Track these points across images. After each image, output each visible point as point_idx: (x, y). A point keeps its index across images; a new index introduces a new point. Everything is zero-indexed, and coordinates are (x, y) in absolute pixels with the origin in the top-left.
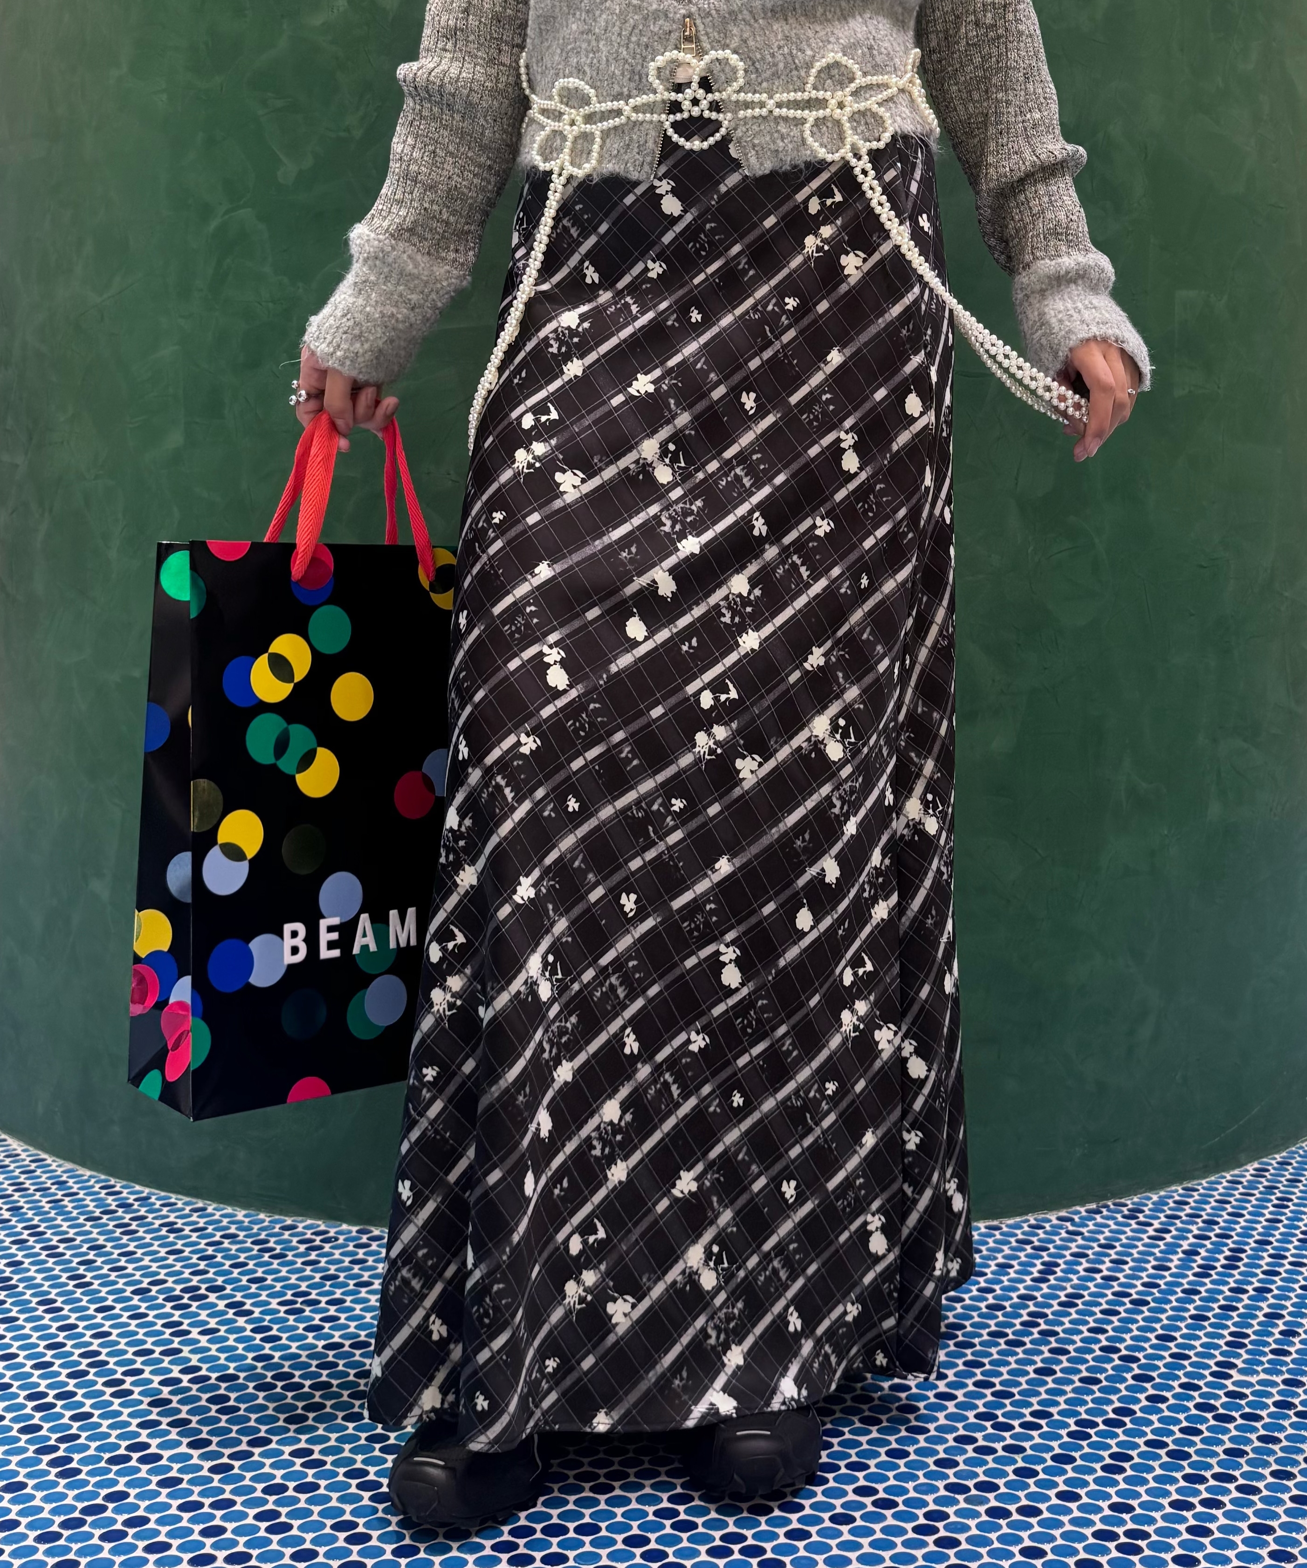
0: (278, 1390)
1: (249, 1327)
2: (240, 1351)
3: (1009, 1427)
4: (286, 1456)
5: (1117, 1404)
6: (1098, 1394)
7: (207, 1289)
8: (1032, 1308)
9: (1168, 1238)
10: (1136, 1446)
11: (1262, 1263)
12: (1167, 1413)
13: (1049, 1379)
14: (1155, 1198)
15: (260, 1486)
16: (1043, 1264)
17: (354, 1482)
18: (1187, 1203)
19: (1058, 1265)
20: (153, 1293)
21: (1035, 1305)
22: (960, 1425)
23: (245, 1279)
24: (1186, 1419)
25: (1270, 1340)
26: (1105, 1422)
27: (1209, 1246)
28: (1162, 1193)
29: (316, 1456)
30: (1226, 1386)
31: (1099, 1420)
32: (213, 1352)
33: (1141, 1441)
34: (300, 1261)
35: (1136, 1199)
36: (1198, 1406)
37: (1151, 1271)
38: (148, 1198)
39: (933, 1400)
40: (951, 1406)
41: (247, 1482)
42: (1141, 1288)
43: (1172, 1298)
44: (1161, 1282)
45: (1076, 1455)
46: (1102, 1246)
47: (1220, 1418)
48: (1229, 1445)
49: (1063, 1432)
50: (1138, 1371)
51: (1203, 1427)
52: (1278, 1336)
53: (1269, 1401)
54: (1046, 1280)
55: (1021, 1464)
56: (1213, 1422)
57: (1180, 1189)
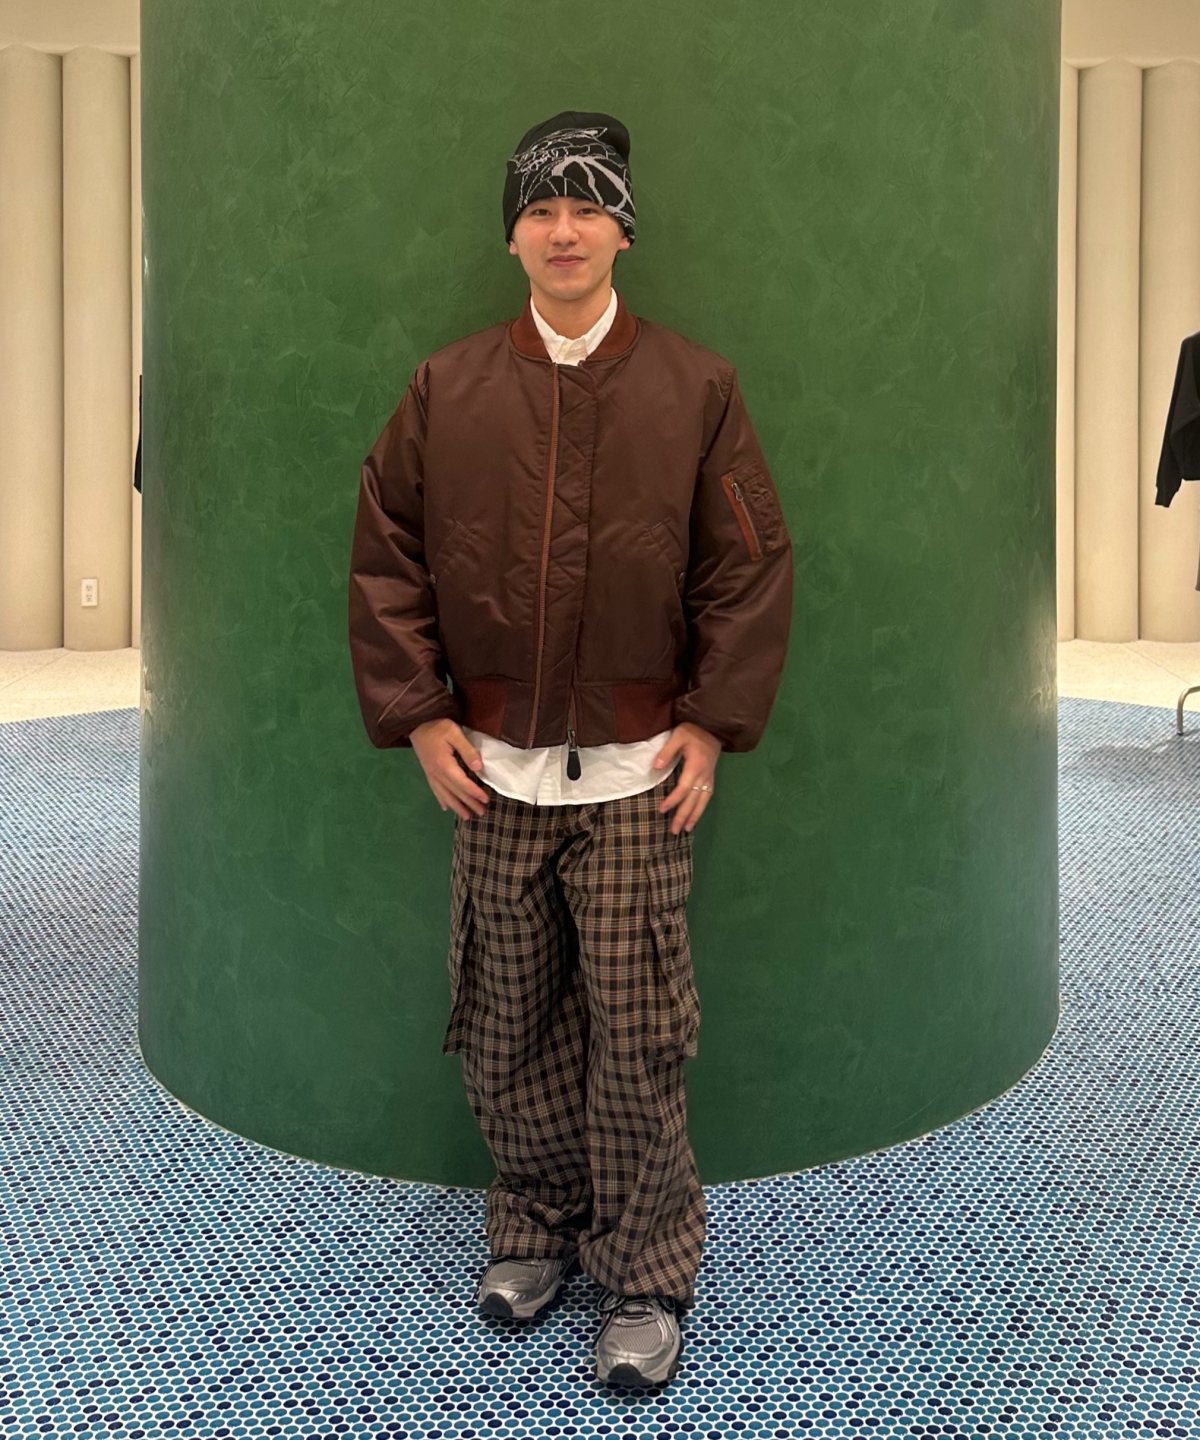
0: (332, 1295)
1: (318, 1251)
2: (312, 1268)
3: (717, 1328)
4: (334, 1339)
6: (773, 1306)
7: (296, 1223)
9: (853, 1193)
10: (781, 1342)
11: (901, 1214)
13: (749, 1295)
15: (320, 1358)
17: (368, 1357)
18: (874, 1166)
19: (781, 1213)
20: (265, 1226)
21: (759, 1243)
23: (316, 1215)
24: (814, 1324)
25: (883, 1271)
26: (771, 1326)
27: (875, 1200)
29: (350, 1339)
30: (845, 1303)
31: (767, 1324)
32: (298, 1269)
33: (784, 1338)
34: (348, 1203)
36: (824, 1316)
38: (262, 1153)
41: (314, 1356)
42: (823, 1231)
43: (839, 1239)
44: (836, 1227)
45: (747, 1347)
46: (811, 1199)
47: (833, 1324)
48: (831, 1342)
49: (745, 1331)
50: (800, 1291)
51: (821, 1330)
52: (888, 1268)
53: (864, 1313)
54: (770, 1225)
55: (716, 1352)
56: (828, 1326)
57: (875, 1155)
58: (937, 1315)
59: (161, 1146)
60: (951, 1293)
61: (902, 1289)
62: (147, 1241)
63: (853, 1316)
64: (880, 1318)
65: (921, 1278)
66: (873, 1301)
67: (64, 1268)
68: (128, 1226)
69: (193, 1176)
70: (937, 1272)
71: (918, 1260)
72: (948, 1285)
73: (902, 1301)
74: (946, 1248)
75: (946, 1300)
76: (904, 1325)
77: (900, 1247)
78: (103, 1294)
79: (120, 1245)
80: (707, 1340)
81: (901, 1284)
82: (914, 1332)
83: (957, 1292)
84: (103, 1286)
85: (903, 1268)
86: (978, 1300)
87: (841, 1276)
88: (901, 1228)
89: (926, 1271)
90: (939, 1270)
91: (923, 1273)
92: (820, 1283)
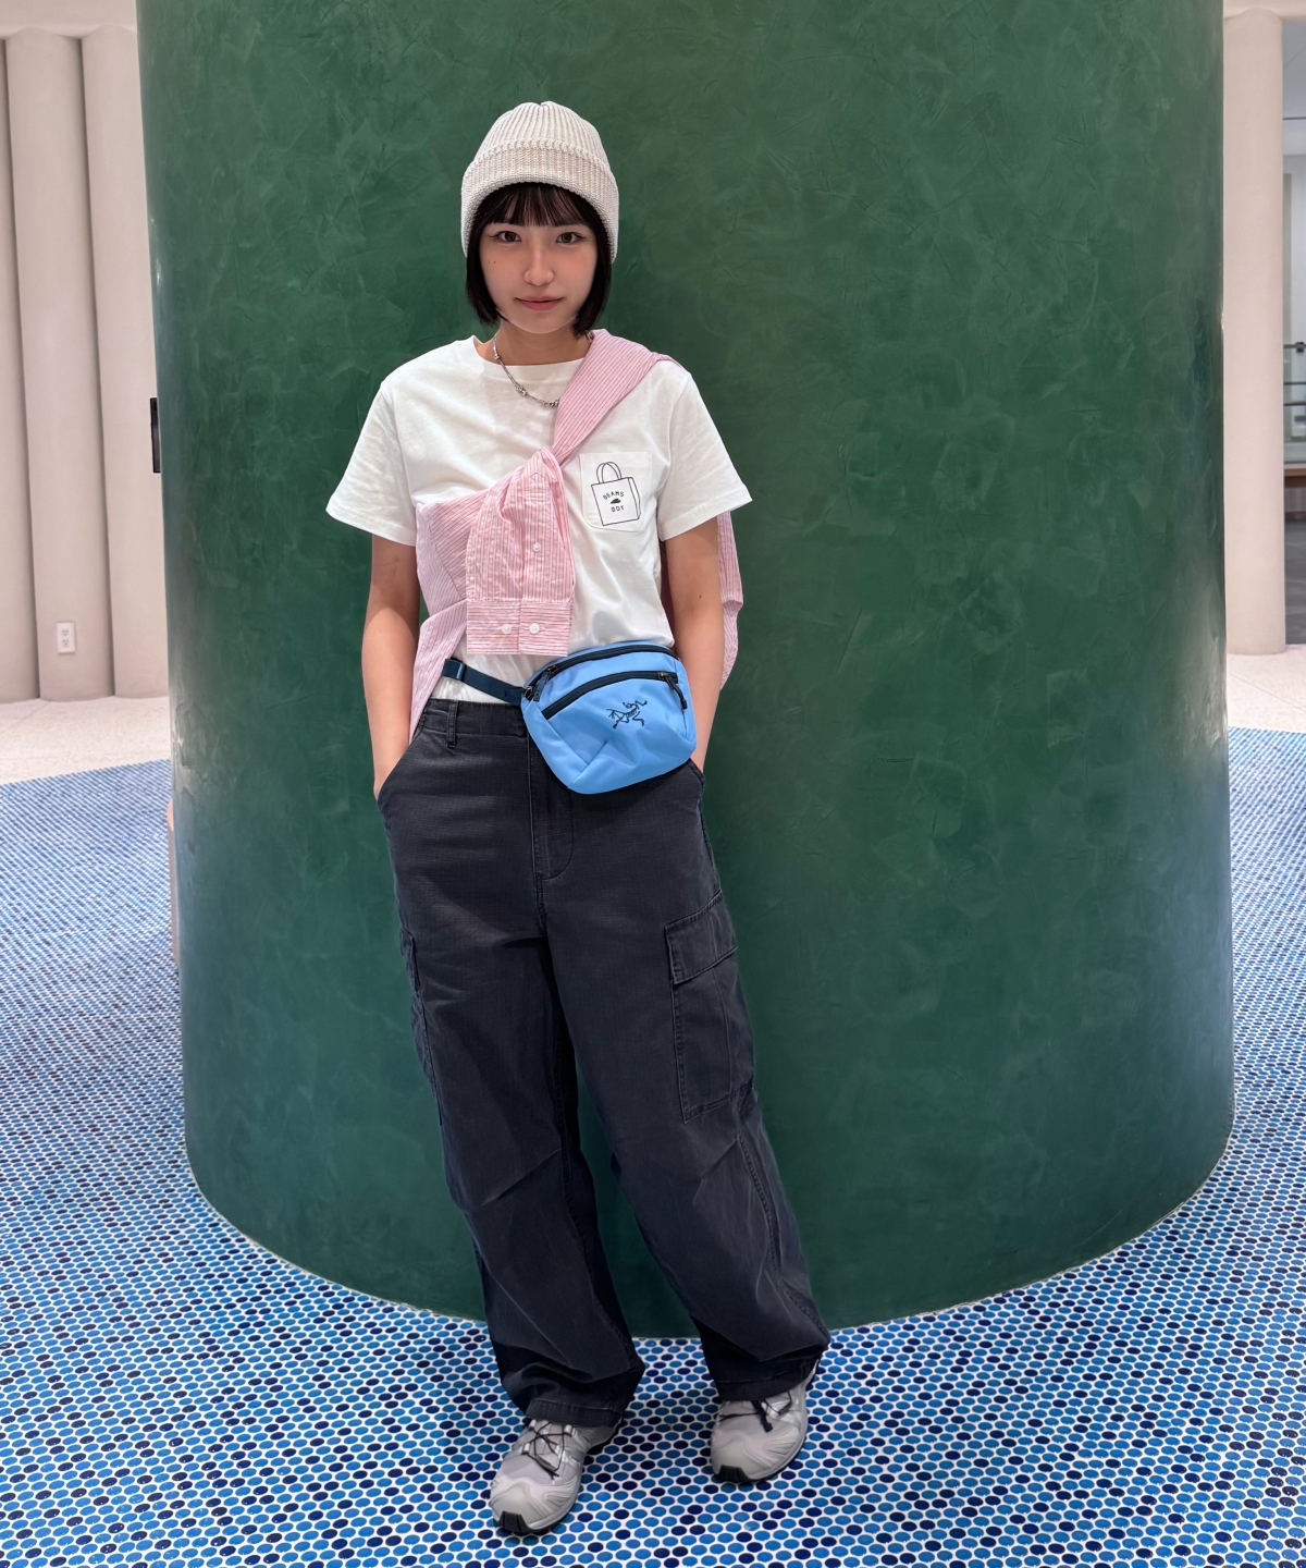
0: (464, 1480)
1: (438, 1423)
3: (925, 1506)
5: (997, 1484)
6: (985, 1475)
7: (407, 1388)
8: (949, 1397)
9: (1048, 1324)
10: (1004, 1521)
11: (1109, 1350)
12: (1028, 1492)
13: (955, 1462)
14: (1044, 1285)
16: (961, 1354)
18: (1065, 1290)
19: (970, 1354)
20: (371, 1393)
21: (952, 1394)
22: (894, 1504)
23: (429, 1377)
24: (1040, 1497)
25: (1104, 1424)
27: (1076, 1334)
28: (1050, 1280)
30: (1068, 1467)
31: (983, 1498)
32: (418, 1447)
33: (1008, 1517)
35: (1031, 1287)
36: (1048, 1486)
37: (1033, 1359)
39: (879, 1482)
42: (1024, 1376)
43: (1044, 1385)
44: (1038, 1370)
45: (966, 1529)
46: (1002, 1336)
47: (1061, 1496)
48: (1063, 1520)
49: (959, 1509)
50: (1013, 1454)
51: (1048, 1503)
52: (1110, 1420)
53: (1095, 1480)
54: (961, 1370)
55: (931, 1539)
56: (1056, 1499)
57: (1062, 1275)
58: (1179, 1480)
59: (233, 1295)
61: (1131, 1447)
62: (235, 1416)
64: (1114, 1486)
65: (1150, 1431)
66: (1099, 1465)
67: (143, 1454)
68: (210, 1398)
69: (277, 1330)
70: (1167, 1424)
71: (1142, 1409)
72: (1184, 1439)
73: (1134, 1463)
74: (1171, 1392)
75: (1186, 1460)
76: (1144, 1494)
77: (1117, 1393)
78: (193, 1488)
79: (203, 1424)
80: (917, 1522)
81: (1129, 1441)
82: (1158, 1503)
83: (1197, 1448)
84: (192, 1477)
85: (1127, 1420)
86: (1224, 1459)
87: (1056, 1433)
88: (1114, 1369)
89: (1154, 1422)
90: (1169, 1420)
91: (1151, 1426)
92: (1035, 1443)
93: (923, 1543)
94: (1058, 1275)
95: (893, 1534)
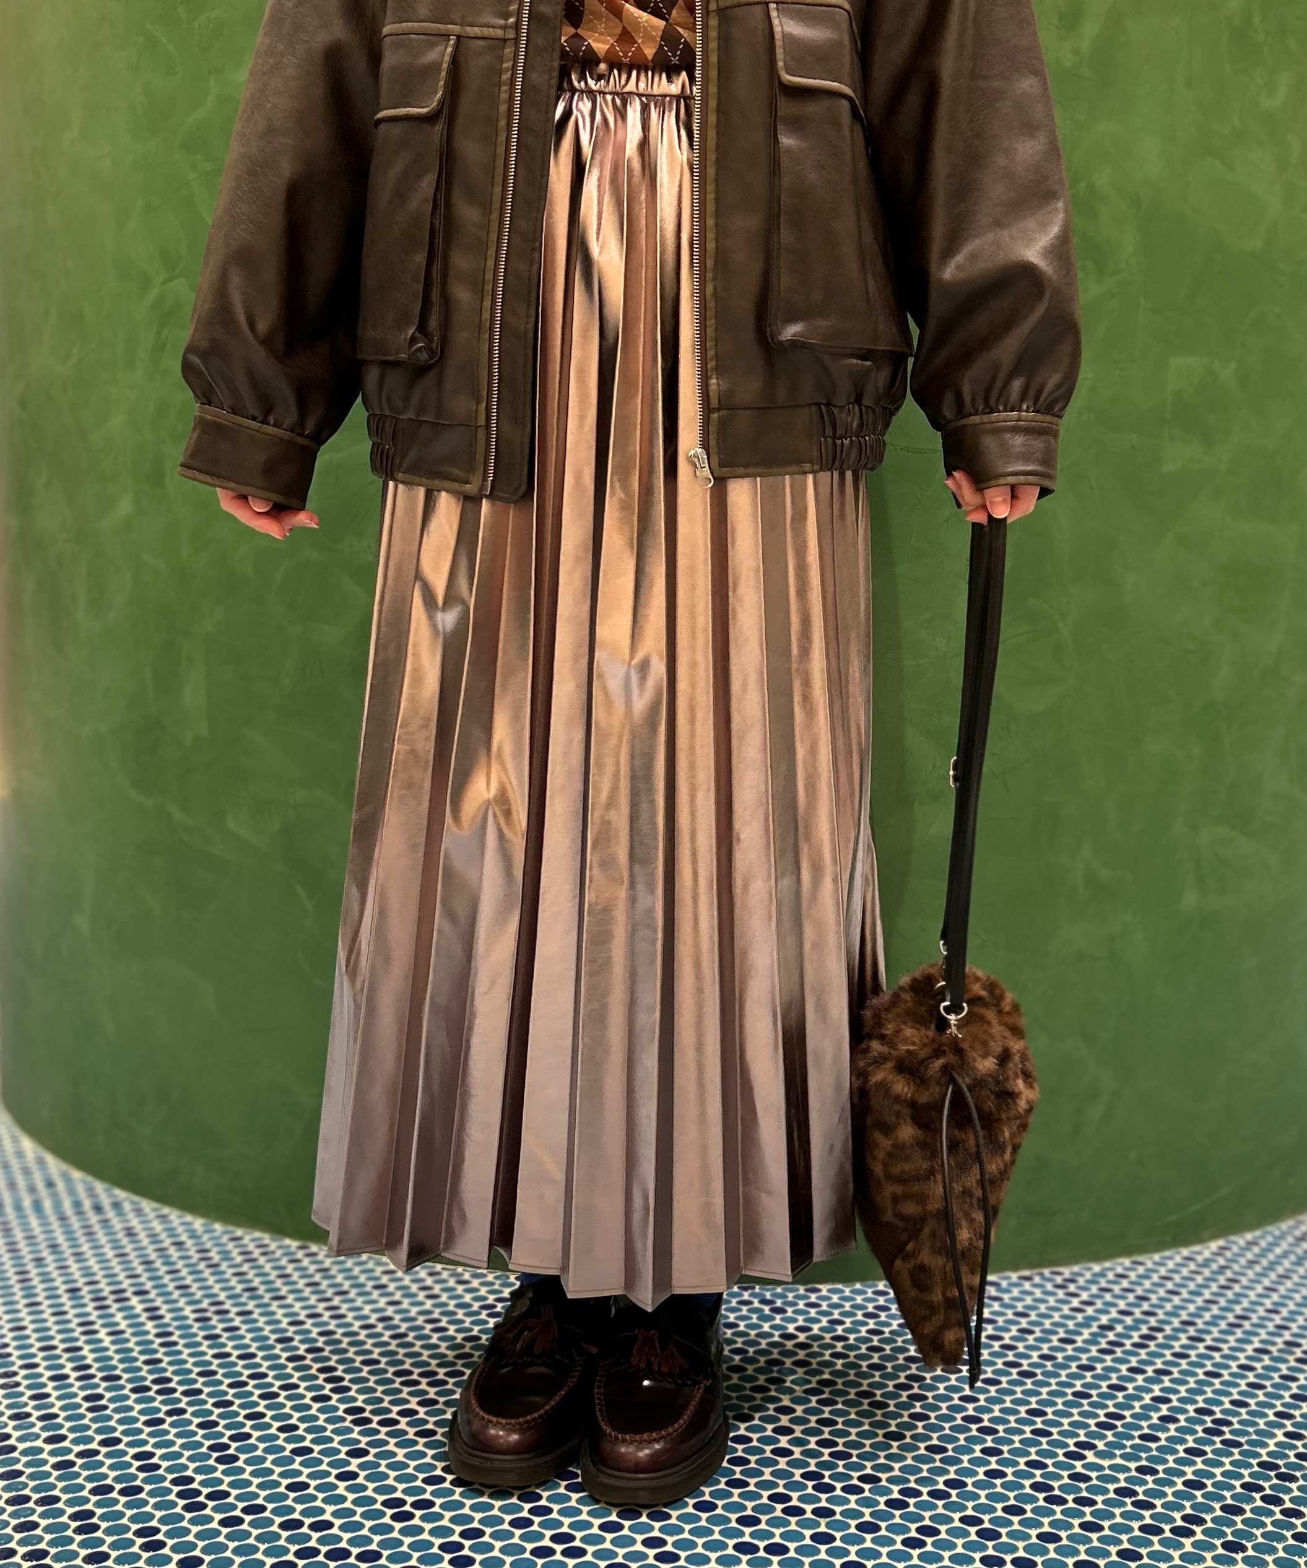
0: (152, 1393)
3: (830, 1488)
4: (128, 1458)
5: (952, 1476)
6: (937, 1464)
7: (135, 1293)
9: (1090, 1311)
11: (1176, 1344)
12: (999, 1489)
14: (1097, 1269)
18: (1127, 1277)
20: (83, 1293)
22: (781, 1482)
23: (172, 1284)
24: (1017, 1498)
25: (1145, 1424)
26: (930, 1494)
27: (1129, 1323)
28: (1107, 1264)
29: (155, 1460)
30: (1074, 1468)
31: (925, 1490)
33: (957, 1516)
35: (1076, 1269)
36: (1034, 1486)
37: (1055, 1343)
38: (121, 1202)
39: (768, 1454)
40: (782, 1464)
42: (1035, 1359)
43: (1063, 1373)
44: (1060, 1356)
45: (883, 1525)
47: (1051, 1500)
48: (1046, 1529)
49: (882, 1500)
50: (989, 1444)
51: (1028, 1507)
52: (1155, 1421)
53: (1111, 1487)
55: (823, 1529)
56: (1041, 1503)
57: (1127, 1262)
58: (1253, 1500)
60: (1277, 1467)
61: (1182, 1454)
63: (1087, 1489)
64: (1141, 1497)
65: (1217, 1439)
66: (1128, 1469)
70: (1247, 1433)
71: (1211, 1413)
72: (1269, 1454)
73: (1183, 1474)
74: (1262, 1398)
75: (1269, 1478)
76: (1189, 1511)
77: (1176, 1392)
80: (809, 1508)
81: (1180, 1448)
82: (1210, 1525)
85: (1183, 1423)
87: (1066, 1427)
88: (1178, 1365)
89: (1225, 1429)
90: (1251, 1430)
91: (1222, 1433)
92: (1028, 1435)
93: (808, 1533)
94: (1120, 1260)
95: (764, 1518)
